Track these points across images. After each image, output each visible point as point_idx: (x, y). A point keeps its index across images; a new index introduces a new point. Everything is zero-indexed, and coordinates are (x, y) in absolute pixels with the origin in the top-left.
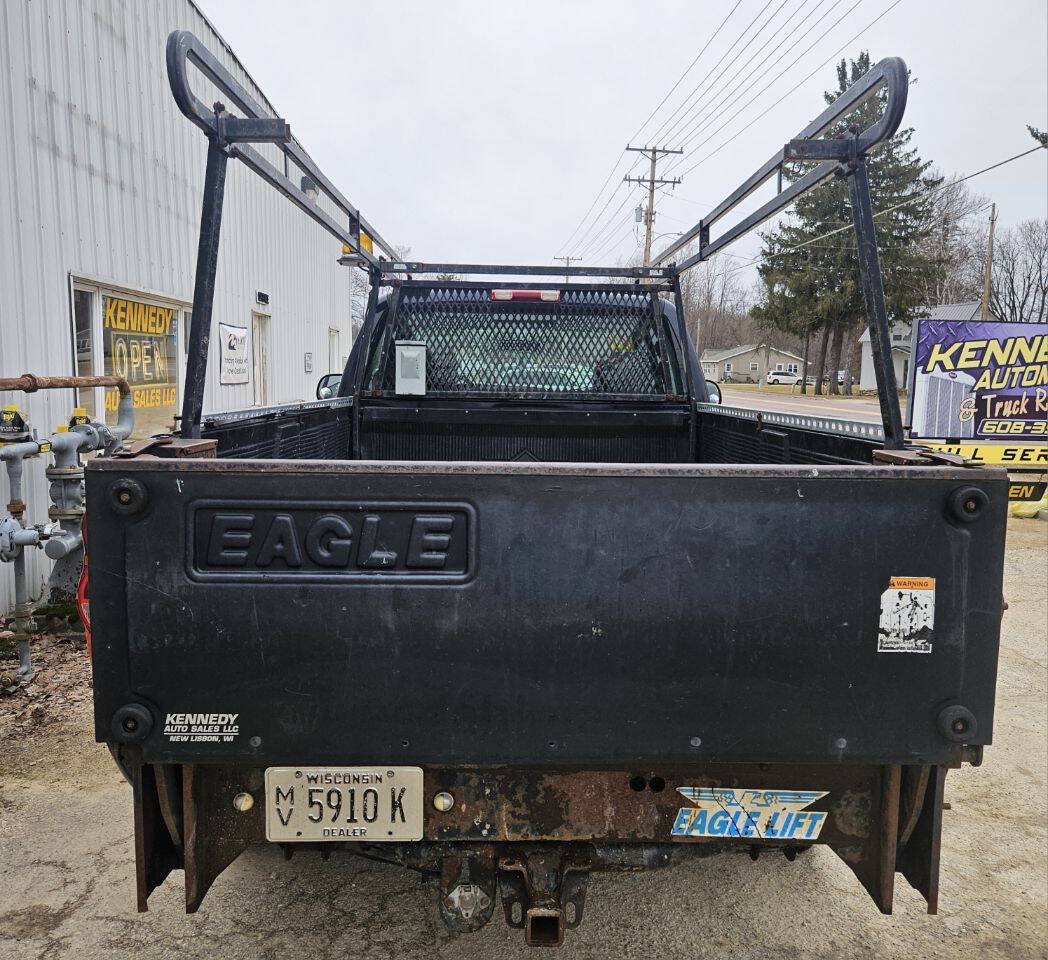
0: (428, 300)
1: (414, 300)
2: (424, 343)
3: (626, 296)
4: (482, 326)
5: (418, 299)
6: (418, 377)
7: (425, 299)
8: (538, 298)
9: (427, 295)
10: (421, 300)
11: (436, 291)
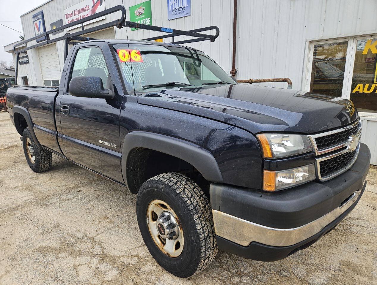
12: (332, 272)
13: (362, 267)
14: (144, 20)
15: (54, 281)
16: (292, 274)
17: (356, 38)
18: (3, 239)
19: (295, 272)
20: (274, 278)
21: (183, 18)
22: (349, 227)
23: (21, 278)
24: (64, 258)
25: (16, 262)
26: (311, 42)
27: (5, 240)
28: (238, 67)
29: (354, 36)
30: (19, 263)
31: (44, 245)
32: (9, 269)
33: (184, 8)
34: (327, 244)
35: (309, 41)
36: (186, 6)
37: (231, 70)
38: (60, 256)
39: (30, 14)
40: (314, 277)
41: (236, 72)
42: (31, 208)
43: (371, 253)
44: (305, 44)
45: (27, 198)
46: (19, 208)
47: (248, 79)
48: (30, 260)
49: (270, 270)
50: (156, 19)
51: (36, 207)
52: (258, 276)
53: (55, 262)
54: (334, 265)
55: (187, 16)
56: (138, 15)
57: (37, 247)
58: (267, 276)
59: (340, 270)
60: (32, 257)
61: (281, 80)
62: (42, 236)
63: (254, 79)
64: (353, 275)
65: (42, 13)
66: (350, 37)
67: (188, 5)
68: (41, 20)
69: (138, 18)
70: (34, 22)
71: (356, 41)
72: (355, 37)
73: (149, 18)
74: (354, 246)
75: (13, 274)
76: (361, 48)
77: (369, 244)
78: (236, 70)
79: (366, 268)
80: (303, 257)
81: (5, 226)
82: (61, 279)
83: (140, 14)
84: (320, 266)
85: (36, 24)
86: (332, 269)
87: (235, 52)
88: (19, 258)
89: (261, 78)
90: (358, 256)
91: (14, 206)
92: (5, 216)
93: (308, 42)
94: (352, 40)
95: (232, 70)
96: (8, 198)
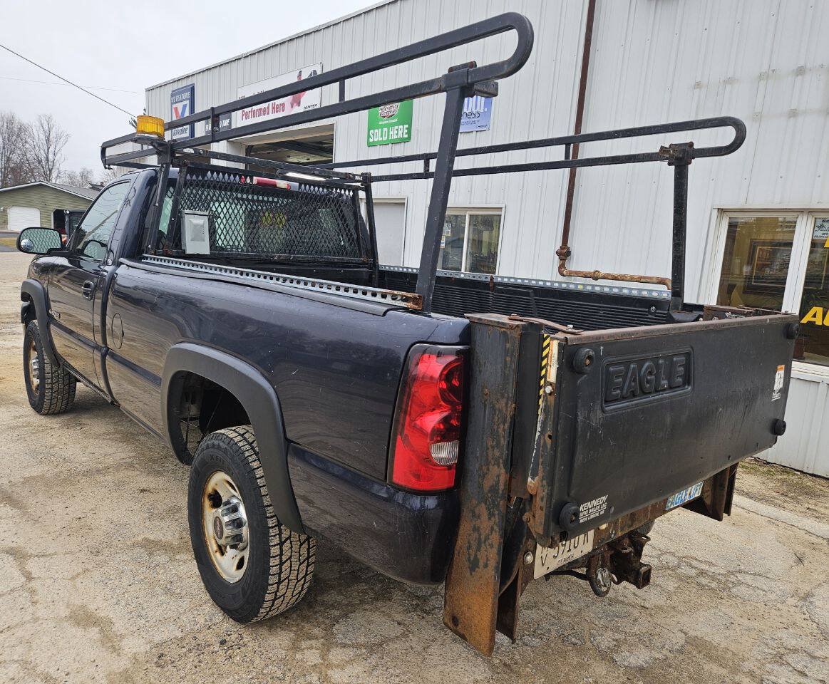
0: (206, 179)
1: (194, 177)
2: (207, 214)
3: (316, 188)
4: (223, 201)
5: (197, 177)
6: (204, 241)
7: (203, 177)
8: (275, 186)
9: (204, 175)
10: (200, 178)
11: (212, 173)
12: (665, 652)
13: (726, 653)
14: (396, 127)
15: (166, 594)
16: (588, 643)
17: (813, 214)
18: (80, 518)
19: (594, 640)
20: (552, 645)
21: (474, 133)
22: (730, 585)
23: (110, 582)
24: (185, 562)
25: (100, 557)
26: (722, 211)
27: (82, 520)
28: (573, 244)
29: (808, 209)
30: (107, 559)
31: (152, 537)
32: (90, 567)
33: (477, 115)
34: (674, 608)
35: (719, 209)
36: (482, 110)
37: (558, 247)
38: (178, 557)
39: (166, 87)
40: (628, 654)
41: (568, 253)
42: (130, 473)
43: (753, 634)
44: (711, 214)
45: (123, 455)
46: (109, 470)
47: (591, 269)
48: (125, 557)
49: (549, 631)
50: (419, 129)
51: (138, 473)
52: (524, 636)
53: (169, 565)
54: (674, 641)
55: (481, 131)
56: (384, 117)
57: (140, 539)
58: (541, 638)
59: (681, 652)
60: (130, 554)
61: (655, 280)
62: (148, 523)
63: (603, 271)
64: (702, 662)
65: (193, 89)
66: (801, 211)
67: (486, 110)
68: (187, 102)
69: (383, 123)
70: (172, 104)
71: (814, 219)
72: (811, 212)
73: (406, 126)
74: (726, 617)
75: (96, 575)
76: (823, 234)
77: (758, 619)
78: (569, 248)
79: (734, 654)
80: (620, 620)
81: (82, 498)
82: (178, 591)
83: (390, 114)
84: (646, 639)
85: (176, 109)
86: (666, 646)
87: (571, 212)
88: (106, 552)
89: (616, 272)
90: (727, 635)
91: (100, 466)
92: (82, 481)
93: (716, 211)
94: (805, 218)
95: (561, 248)
96: (88, 451)
